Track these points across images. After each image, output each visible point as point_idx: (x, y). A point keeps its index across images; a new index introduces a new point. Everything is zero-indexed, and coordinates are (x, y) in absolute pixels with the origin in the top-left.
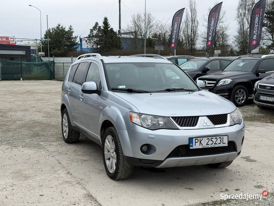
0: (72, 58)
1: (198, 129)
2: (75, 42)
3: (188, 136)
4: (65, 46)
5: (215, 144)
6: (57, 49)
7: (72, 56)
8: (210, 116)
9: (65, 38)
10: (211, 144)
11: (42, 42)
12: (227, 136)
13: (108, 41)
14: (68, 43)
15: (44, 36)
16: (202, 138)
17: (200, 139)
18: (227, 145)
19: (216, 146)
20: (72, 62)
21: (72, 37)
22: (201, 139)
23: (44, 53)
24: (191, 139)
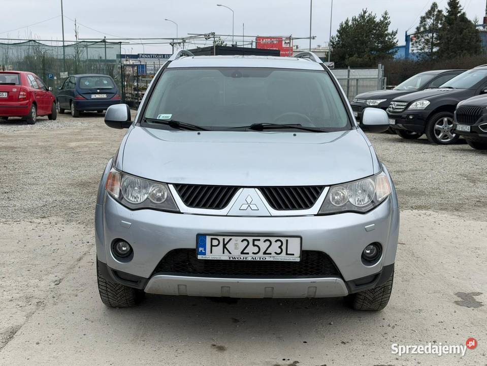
0: (349, 71)
1: (226, 216)
2: (392, 42)
3: (196, 230)
4: (372, 49)
5: (265, 253)
6: (356, 55)
7: (349, 67)
8: (268, 188)
9: (373, 36)
10: (253, 253)
11: (333, 43)
12: (299, 239)
13: (453, 39)
14: (378, 44)
15: (337, 33)
16: (231, 237)
17: (224, 239)
18: (298, 260)
19: (268, 258)
20: (348, 77)
21: (386, 32)
22: (227, 239)
23: (333, 64)
24: (201, 237)
